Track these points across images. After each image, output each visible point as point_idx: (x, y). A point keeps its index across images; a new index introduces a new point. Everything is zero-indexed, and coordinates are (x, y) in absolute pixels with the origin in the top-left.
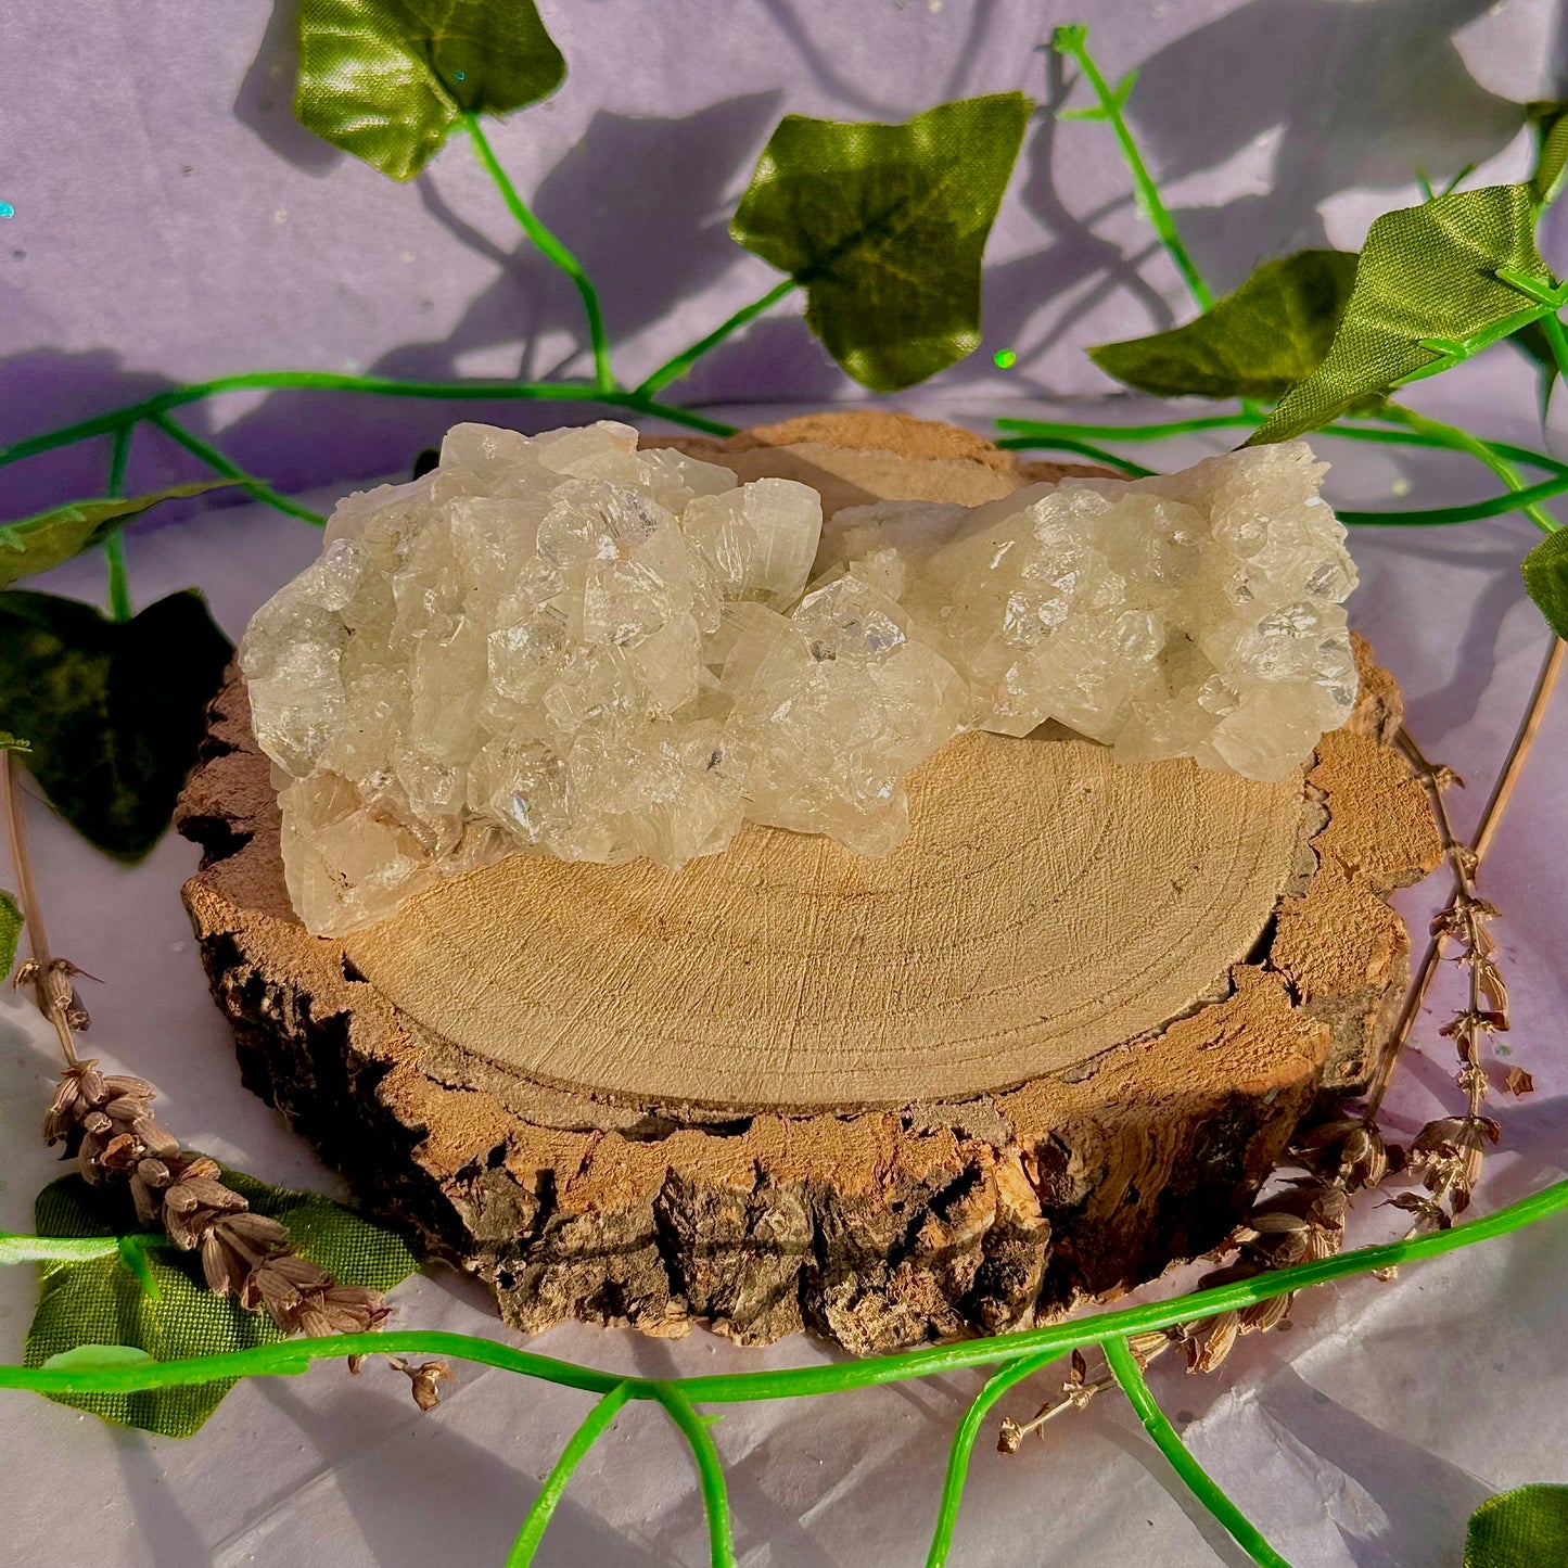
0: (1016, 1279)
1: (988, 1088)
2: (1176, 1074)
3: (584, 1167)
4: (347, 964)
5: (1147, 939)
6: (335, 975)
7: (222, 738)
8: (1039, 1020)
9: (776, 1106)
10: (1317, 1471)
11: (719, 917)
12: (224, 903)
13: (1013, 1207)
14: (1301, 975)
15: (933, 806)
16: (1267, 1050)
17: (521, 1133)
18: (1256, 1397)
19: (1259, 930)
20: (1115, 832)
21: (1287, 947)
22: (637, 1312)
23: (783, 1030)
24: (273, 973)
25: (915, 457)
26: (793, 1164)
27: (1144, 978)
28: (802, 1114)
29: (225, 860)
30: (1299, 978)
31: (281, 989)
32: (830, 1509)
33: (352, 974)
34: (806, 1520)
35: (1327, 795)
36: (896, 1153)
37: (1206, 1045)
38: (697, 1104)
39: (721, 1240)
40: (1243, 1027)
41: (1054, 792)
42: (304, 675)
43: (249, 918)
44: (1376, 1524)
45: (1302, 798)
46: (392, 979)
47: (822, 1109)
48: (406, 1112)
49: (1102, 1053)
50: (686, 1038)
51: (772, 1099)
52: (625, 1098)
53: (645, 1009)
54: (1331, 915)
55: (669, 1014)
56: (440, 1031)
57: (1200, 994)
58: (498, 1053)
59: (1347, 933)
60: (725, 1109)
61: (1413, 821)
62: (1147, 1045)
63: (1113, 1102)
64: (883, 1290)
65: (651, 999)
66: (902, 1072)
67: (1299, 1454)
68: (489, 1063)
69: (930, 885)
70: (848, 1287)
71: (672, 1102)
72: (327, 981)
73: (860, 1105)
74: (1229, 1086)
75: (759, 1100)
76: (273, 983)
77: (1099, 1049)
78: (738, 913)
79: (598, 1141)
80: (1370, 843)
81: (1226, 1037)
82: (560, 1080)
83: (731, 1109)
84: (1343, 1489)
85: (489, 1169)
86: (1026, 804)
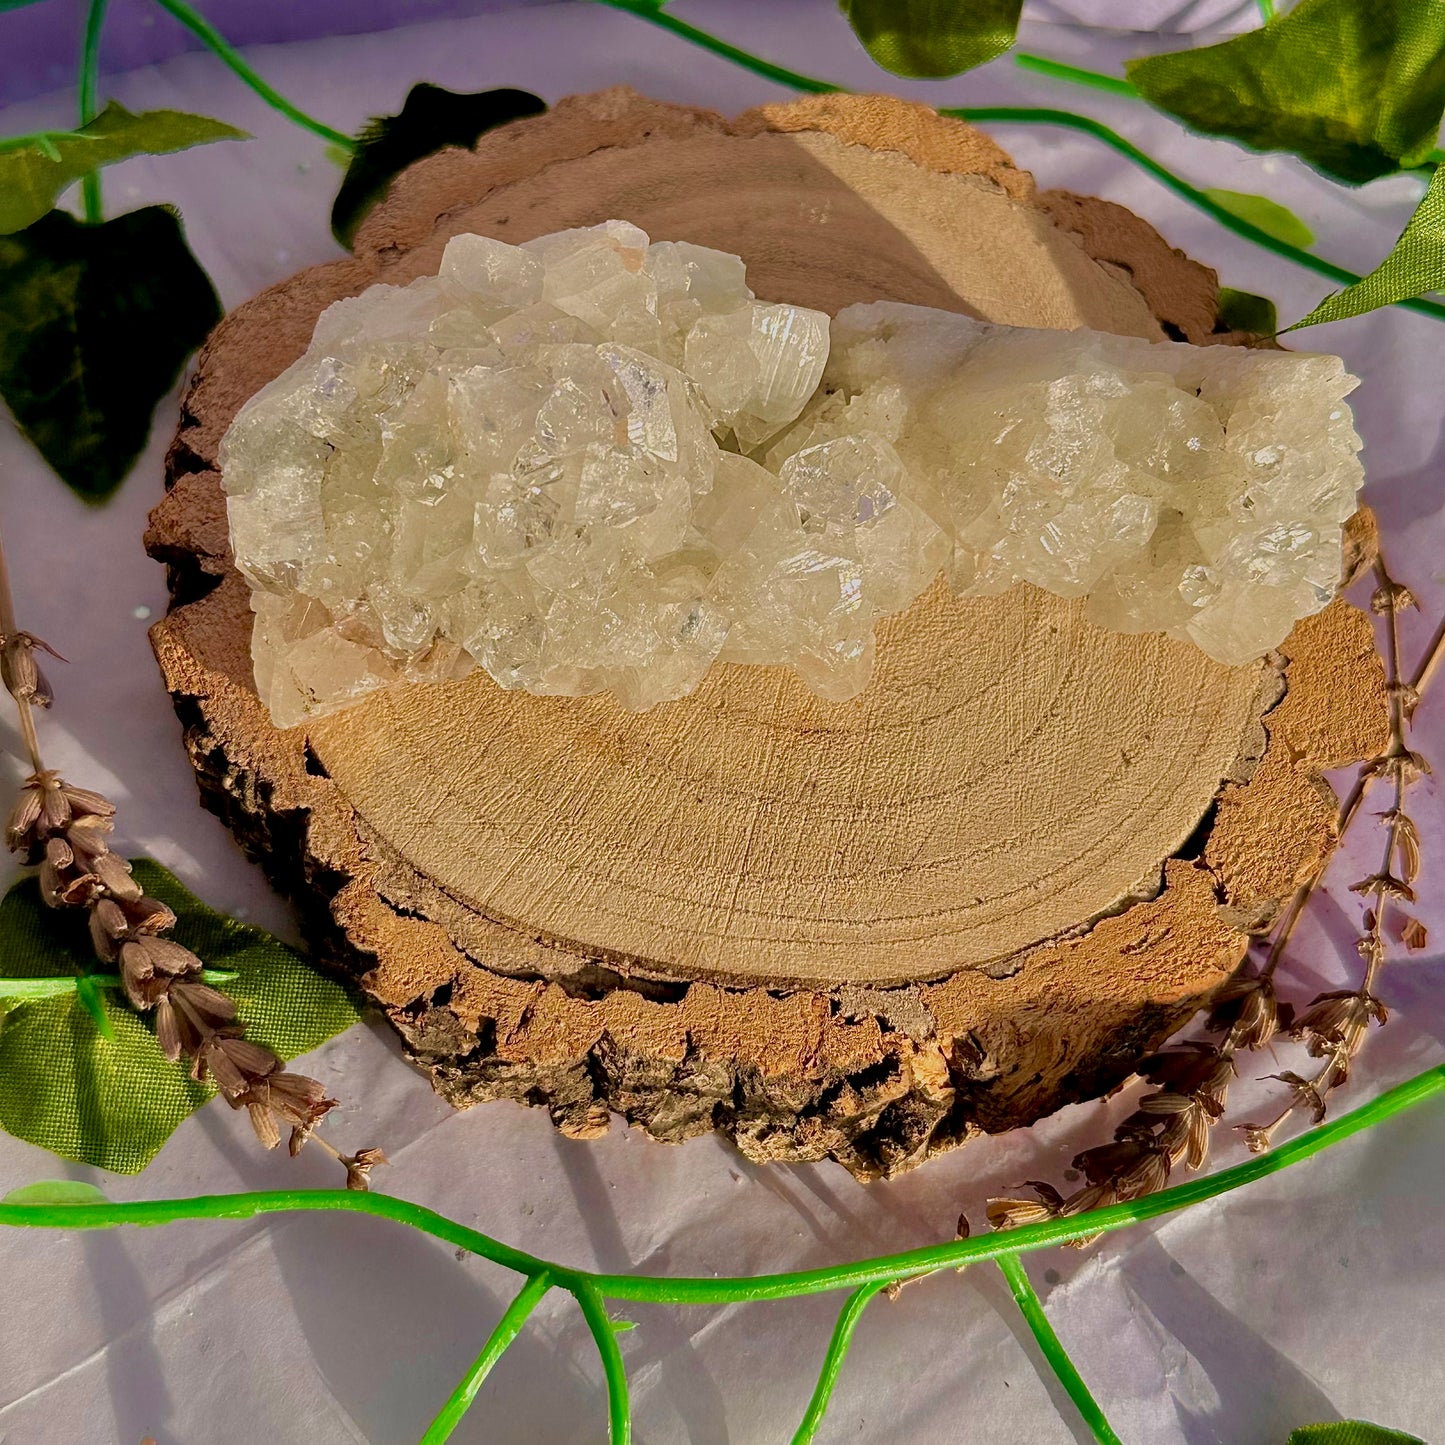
0: (916, 1129)
1: (916, 975)
2: (1097, 979)
3: (525, 1021)
4: (310, 754)
5: (1090, 818)
6: (298, 764)
7: (195, 450)
8: (974, 902)
9: (714, 973)
10: (1164, 1345)
11: (676, 742)
12: (191, 661)
13: (923, 1082)
14: (1230, 877)
15: (900, 630)
16: (1186, 960)
17: (468, 974)
18: (1120, 1264)
19: (1198, 817)
20: (1075, 684)
21: (1223, 842)
22: (562, 1118)
23: (727, 886)
24: (236, 754)
25: (930, 168)
26: (723, 1041)
27: (1081, 864)
28: (736, 985)
29: (194, 606)
30: (1228, 881)
31: (244, 771)
32: (720, 1329)
33: (315, 766)
34: (697, 1339)
35: (1288, 661)
36: (821, 1041)
37: (1130, 948)
38: (638, 962)
39: (646, 1083)
40: (1168, 930)
41: (1020, 628)
42: (285, 503)
43: (216, 683)
44: (1209, 1401)
45: (1263, 663)
46: (353, 778)
47: (757, 982)
48: (358, 936)
49: (1029, 947)
50: (634, 883)
51: (710, 964)
52: (569, 945)
53: (597, 843)
54: (1270, 809)
55: (619, 853)
56: (396, 845)
57: (1131, 888)
58: (452, 878)
59: (1282, 832)
60: (663, 971)
61: (1366, 703)
62: (1073, 942)
63: (1032, 1005)
64: (792, 1130)
65: (603, 832)
66: (836, 948)
67: (1151, 1325)
68: (441, 889)
69: (886, 728)
70: (760, 1123)
71: (616, 957)
72: (289, 771)
73: (792, 981)
74: (1145, 998)
75: (697, 965)
76: (235, 764)
77: (1029, 941)
78: (696, 739)
79: (541, 992)
80: (1320, 726)
81: (1149, 941)
82: (509, 918)
83: (670, 972)
84: (1184, 1365)
85: (435, 1006)
86: (991, 639)
